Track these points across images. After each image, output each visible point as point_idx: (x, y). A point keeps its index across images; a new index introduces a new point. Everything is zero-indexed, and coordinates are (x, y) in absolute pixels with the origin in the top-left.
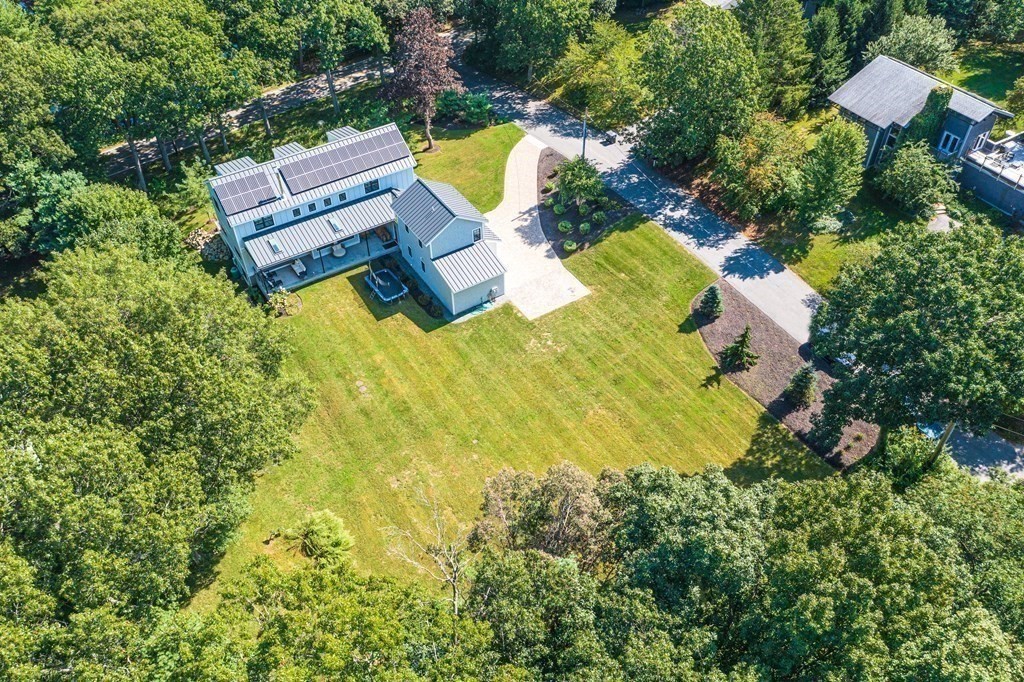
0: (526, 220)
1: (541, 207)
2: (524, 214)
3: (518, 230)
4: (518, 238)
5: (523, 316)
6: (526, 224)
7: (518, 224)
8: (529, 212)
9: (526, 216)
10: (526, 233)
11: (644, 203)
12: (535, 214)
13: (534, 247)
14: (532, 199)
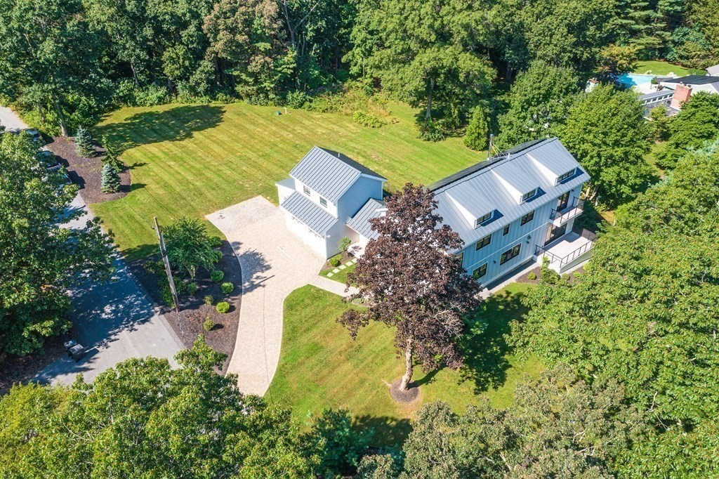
0: (257, 278)
1: (237, 291)
2: (258, 285)
3: (268, 268)
4: (269, 258)
5: (266, 198)
6: (259, 274)
7: (267, 274)
8: (253, 287)
9: (257, 282)
10: (259, 264)
11: (114, 274)
12: (247, 284)
13: (252, 250)
14: (247, 301)
